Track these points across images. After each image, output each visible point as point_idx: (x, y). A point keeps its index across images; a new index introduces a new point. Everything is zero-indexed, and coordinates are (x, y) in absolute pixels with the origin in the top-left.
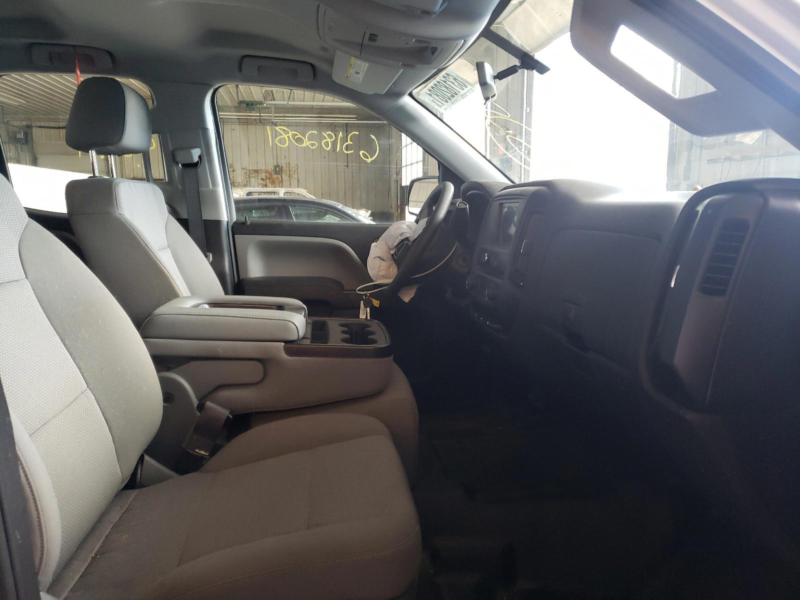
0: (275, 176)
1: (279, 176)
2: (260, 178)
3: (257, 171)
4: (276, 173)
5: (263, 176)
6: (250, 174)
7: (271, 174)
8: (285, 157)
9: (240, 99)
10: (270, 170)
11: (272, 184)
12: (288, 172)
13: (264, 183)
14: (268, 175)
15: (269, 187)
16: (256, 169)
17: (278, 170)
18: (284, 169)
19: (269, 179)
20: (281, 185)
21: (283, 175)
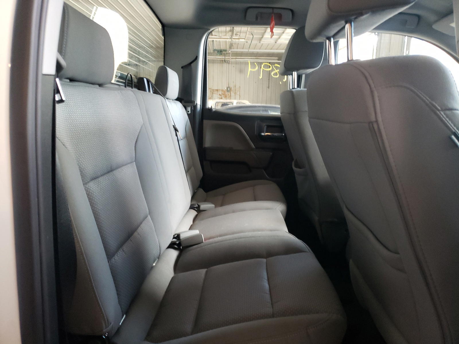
0: (227, 93)
1: (229, 93)
2: (218, 94)
3: (217, 90)
4: (228, 91)
5: (220, 93)
6: (213, 92)
7: (225, 92)
8: (233, 82)
9: (214, 49)
10: (224, 90)
11: (225, 98)
12: (234, 91)
13: (221, 97)
14: (223, 93)
15: (223, 99)
16: (217, 89)
17: (229, 89)
18: (232, 89)
19: (224, 95)
20: (230, 98)
21: (232, 92)
